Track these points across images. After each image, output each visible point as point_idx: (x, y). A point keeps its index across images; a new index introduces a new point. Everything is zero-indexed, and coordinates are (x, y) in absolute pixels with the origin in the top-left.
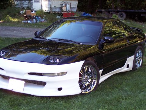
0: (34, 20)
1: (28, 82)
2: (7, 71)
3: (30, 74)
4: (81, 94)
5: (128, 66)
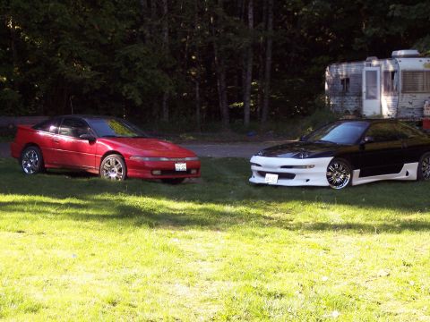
1: (281, 176)
2: (266, 167)
3: (283, 167)
4: (328, 187)
5: (407, 174)
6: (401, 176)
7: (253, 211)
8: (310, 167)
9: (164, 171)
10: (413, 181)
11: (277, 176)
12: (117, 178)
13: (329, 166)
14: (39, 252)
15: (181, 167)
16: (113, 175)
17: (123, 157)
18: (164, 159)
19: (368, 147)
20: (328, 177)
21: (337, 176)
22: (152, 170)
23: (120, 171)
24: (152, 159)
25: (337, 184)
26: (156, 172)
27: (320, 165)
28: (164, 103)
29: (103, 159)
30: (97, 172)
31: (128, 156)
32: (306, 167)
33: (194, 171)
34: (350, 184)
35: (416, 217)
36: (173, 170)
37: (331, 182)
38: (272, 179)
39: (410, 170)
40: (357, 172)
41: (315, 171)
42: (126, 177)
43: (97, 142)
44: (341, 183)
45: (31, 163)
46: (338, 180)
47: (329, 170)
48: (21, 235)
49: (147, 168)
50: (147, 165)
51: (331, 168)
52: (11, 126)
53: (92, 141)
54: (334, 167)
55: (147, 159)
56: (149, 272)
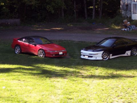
0: (128, 28)
1: (89, 57)
2: (85, 54)
3: (89, 54)
4: (102, 60)
5: (127, 54)
6: (125, 55)
7: (77, 71)
8: (97, 54)
9: (56, 55)
10: (129, 56)
11: (88, 57)
12: (43, 57)
13: (102, 54)
14: (24, 87)
15: (61, 53)
16: (42, 56)
17: (44, 51)
18: (56, 51)
19: (115, 47)
20: (102, 57)
21: (105, 56)
22: (52, 55)
23: (43, 54)
24: (53, 51)
25: (105, 59)
26: (54, 55)
27: (100, 54)
28: (62, 10)
29: (39, 51)
30: (37, 54)
31: (46, 50)
32: (96, 54)
33: (65, 54)
34: (109, 58)
35: (119, 72)
36: (59, 54)
37: (103, 58)
38: (86, 57)
39: (128, 53)
40: (111, 55)
41: (98, 56)
42: (45, 57)
43: (37, 45)
44: (106, 58)
45: (18, 51)
46: (105, 58)
47: (102, 55)
48: (19, 81)
49: (51, 54)
50: (51, 53)
51: (103, 54)
52: (6, 23)
53: (35, 45)
54: (104, 54)
55: (51, 52)
56: (47, 93)
